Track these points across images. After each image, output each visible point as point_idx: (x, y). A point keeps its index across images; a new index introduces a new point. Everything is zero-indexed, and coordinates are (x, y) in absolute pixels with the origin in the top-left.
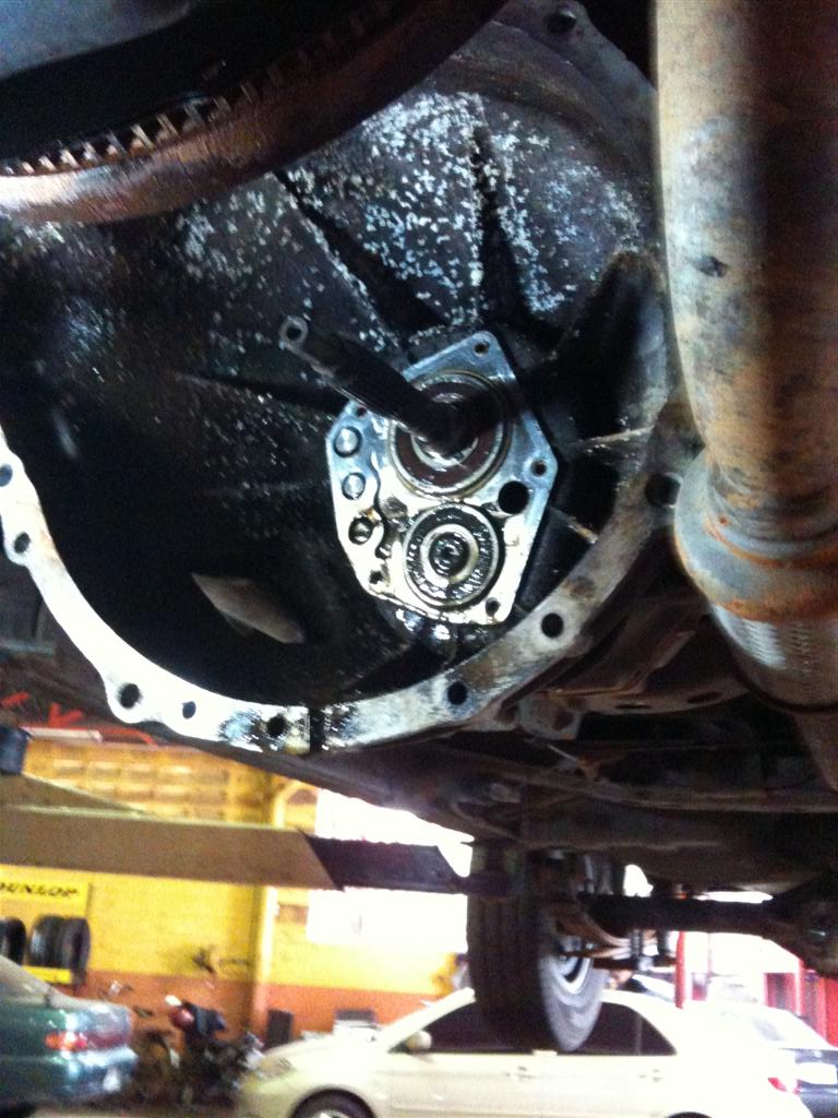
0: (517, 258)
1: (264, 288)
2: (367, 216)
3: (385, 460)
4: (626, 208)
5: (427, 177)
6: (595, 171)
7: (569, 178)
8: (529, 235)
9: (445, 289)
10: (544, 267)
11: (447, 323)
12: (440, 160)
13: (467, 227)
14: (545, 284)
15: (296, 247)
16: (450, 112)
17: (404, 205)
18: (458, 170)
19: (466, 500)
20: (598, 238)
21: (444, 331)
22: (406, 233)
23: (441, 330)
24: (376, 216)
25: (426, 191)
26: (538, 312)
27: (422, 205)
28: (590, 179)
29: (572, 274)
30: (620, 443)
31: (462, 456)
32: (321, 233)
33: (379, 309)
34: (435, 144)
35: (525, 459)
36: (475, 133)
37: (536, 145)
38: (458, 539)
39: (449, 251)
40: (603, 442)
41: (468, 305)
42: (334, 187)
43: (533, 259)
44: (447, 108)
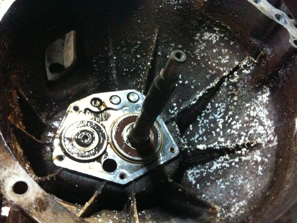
0: (208, 163)
1: (192, 64)
2: (221, 103)
3: (126, 112)
4: (236, 210)
5: (238, 126)
6: (251, 195)
7: (246, 184)
8: (219, 168)
9: (194, 135)
10: (206, 175)
11: (181, 136)
12: (246, 131)
13: (219, 143)
14: (199, 175)
15: (208, 76)
16: (267, 133)
17: (227, 117)
18: (243, 138)
19: (109, 145)
20: (221, 198)
21: (178, 135)
22: (215, 119)
23: (179, 134)
24: (221, 107)
25: (233, 126)
26: (187, 173)
27: (227, 125)
28: (247, 193)
29: (204, 187)
30: (133, 213)
31: (128, 143)
32: (214, 85)
33: (186, 109)
34: (253, 128)
35: (126, 170)
36: (259, 144)
37: (258, 169)
38: (92, 142)
39: (209, 136)
40: (134, 205)
41: (188, 144)
42: (232, 90)
43: (208, 170)
44: (269, 132)
